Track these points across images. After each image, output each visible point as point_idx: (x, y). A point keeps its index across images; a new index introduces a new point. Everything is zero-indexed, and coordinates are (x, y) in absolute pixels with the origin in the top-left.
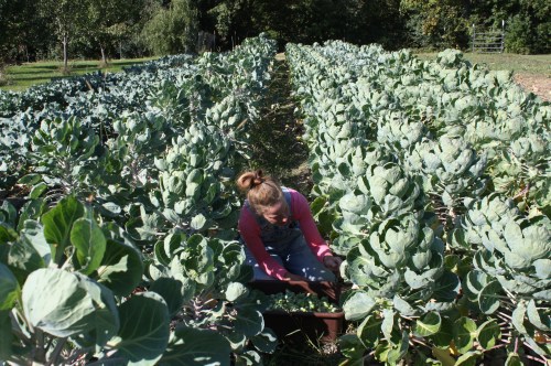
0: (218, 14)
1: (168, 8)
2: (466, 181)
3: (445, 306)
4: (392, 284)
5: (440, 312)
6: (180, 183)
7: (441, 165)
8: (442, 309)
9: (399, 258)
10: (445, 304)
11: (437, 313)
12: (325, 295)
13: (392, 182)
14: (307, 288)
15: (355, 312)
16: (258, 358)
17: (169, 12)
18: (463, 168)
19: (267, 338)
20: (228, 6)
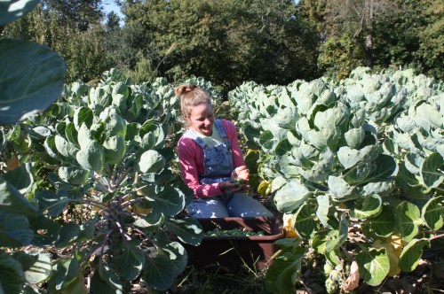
0: (174, 74)
1: (134, 70)
2: (389, 110)
3: (384, 186)
4: (325, 162)
5: (380, 194)
6: (106, 95)
7: (364, 99)
8: (381, 190)
9: (330, 133)
10: (384, 183)
11: (376, 196)
12: (261, 230)
13: (317, 94)
14: (242, 223)
15: (287, 199)
16: (181, 250)
17: (135, 73)
18: (385, 97)
19: (192, 230)
20: (182, 67)
